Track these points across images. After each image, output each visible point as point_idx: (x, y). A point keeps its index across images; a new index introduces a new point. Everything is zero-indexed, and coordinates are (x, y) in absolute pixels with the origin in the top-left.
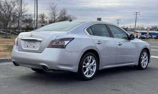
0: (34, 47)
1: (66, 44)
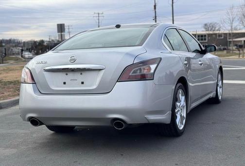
0: (82, 83)
1: (152, 71)
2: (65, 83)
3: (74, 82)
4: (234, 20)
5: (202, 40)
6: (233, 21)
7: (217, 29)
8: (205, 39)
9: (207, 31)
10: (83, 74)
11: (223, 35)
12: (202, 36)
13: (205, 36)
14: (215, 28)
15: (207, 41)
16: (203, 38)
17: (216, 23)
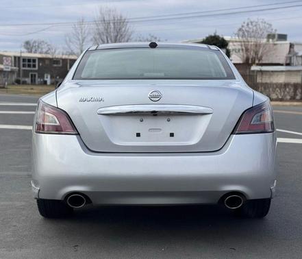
0: (172, 135)
2: (138, 135)
3: (156, 134)
4: (86, 40)
5: (29, 66)
6: (83, 40)
7: (44, 50)
8: (34, 66)
9: (29, 52)
10: (171, 120)
11: (61, 61)
12: (29, 60)
13: (34, 61)
14: (42, 49)
15: (37, 68)
16: (32, 63)
17: (43, 42)
